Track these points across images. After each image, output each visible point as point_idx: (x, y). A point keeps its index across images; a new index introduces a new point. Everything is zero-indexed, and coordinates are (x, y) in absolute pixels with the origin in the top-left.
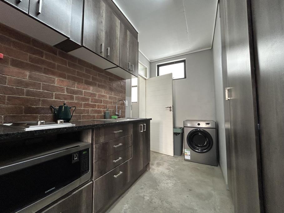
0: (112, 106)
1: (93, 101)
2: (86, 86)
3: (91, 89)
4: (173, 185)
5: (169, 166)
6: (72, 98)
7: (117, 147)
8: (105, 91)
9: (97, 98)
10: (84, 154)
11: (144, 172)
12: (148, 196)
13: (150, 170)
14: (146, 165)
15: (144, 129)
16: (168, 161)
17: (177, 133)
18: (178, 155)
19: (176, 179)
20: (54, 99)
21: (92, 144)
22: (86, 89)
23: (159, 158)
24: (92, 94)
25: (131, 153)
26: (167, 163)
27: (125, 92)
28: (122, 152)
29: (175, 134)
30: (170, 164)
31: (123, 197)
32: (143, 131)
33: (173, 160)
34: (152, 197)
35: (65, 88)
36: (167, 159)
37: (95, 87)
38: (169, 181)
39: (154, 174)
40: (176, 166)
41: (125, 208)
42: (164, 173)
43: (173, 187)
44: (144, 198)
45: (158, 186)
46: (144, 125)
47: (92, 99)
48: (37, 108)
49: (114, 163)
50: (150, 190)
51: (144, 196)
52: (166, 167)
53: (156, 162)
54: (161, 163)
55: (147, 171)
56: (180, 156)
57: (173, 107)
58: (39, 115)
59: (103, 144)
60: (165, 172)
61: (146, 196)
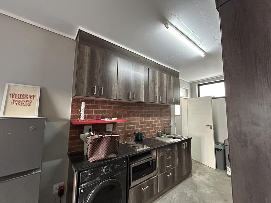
0: (162, 127)
1: (152, 125)
2: (148, 118)
3: (150, 119)
4: (211, 192)
5: (209, 177)
6: (142, 126)
7: (169, 159)
8: (158, 118)
9: (153, 124)
10: (154, 161)
11: (187, 178)
12: (190, 194)
13: (192, 177)
14: (188, 172)
15: (185, 146)
16: (209, 172)
17: (219, 149)
18: (221, 169)
19: (214, 189)
20: (135, 129)
21: (157, 156)
22: (148, 120)
23: (201, 169)
24: (151, 122)
25: (177, 162)
26: (209, 174)
27: (170, 115)
28: (172, 161)
29: (217, 150)
30: (211, 175)
31: (172, 190)
32: (185, 147)
33: (214, 173)
34: (193, 196)
35: (139, 121)
36: (209, 170)
37: (152, 117)
38: (208, 189)
39: (196, 181)
40: (217, 179)
41: (174, 196)
42: (204, 182)
43: (210, 194)
44: (187, 195)
45: (198, 190)
46: (185, 143)
47: (151, 125)
48: (130, 134)
49: (167, 167)
50: (192, 191)
51: (187, 193)
52: (207, 178)
53: (198, 171)
54: (202, 173)
55: (190, 177)
56: (223, 171)
57: (213, 125)
58: (131, 137)
59: (161, 157)
60: (206, 182)
61: (189, 194)
